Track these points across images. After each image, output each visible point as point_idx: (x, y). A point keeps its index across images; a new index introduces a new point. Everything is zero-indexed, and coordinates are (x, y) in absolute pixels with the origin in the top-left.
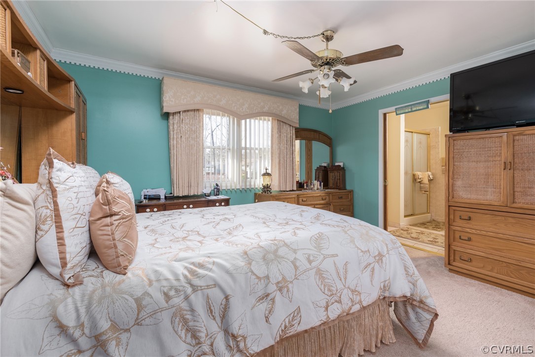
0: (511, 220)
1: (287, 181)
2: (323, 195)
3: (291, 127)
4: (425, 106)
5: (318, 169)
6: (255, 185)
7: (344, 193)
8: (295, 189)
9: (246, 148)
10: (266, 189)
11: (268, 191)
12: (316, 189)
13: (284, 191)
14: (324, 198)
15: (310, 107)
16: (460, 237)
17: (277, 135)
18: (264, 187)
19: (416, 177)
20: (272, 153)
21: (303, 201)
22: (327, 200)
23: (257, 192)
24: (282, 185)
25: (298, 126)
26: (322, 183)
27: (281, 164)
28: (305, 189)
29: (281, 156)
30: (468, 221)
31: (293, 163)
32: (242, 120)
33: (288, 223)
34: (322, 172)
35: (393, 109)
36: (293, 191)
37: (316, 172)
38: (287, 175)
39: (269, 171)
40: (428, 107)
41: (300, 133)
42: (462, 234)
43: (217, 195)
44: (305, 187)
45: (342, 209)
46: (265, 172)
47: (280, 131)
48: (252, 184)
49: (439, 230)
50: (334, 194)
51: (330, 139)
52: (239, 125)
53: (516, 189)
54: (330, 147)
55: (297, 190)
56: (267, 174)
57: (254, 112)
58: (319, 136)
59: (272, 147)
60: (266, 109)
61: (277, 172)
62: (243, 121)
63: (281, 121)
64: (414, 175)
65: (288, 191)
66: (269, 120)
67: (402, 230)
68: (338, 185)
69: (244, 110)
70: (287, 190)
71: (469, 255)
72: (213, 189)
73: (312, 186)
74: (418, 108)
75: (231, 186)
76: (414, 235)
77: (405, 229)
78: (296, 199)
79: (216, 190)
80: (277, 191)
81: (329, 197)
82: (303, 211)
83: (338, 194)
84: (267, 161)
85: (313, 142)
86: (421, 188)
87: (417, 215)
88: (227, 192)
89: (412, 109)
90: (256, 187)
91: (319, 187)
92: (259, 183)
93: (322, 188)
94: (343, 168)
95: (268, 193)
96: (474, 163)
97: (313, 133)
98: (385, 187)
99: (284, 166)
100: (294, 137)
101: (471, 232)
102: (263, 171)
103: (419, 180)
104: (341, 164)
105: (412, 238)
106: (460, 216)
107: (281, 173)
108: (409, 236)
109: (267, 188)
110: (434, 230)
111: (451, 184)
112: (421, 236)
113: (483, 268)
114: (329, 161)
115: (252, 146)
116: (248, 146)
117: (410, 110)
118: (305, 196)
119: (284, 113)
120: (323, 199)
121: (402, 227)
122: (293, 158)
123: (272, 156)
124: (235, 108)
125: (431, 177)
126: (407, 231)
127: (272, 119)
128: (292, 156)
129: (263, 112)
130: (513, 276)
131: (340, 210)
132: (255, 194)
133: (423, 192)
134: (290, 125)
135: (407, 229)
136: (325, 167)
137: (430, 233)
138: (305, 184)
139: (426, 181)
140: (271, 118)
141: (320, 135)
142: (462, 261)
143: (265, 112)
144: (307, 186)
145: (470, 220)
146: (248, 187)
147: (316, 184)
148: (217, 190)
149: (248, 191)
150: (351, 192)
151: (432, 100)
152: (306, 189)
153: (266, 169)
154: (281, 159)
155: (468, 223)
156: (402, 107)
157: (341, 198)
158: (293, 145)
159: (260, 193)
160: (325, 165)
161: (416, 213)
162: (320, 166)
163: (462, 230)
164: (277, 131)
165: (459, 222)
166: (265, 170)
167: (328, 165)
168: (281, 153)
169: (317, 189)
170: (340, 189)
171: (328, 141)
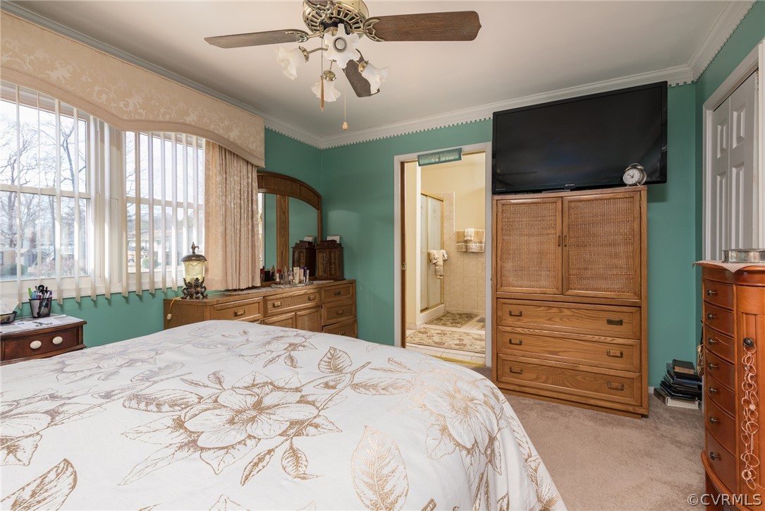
0: (567, 312)
1: (242, 269)
2: (311, 291)
3: (250, 167)
4: (457, 157)
5: (297, 247)
6: (164, 281)
7: (343, 286)
8: (259, 285)
9: (138, 201)
10: (193, 290)
11: (197, 293)
12: (297, 281)
13: (235, 290)
14: (312, 297)
15: (284, 136)
16: (510, 340)
17: (219, 178)
18: (189, 285)
19: (432, 257)
20: (207, 214)
21: (274, 306)
22: (317, 300)
23: (171, 296)
24: (230, 277)
25: (262, 164)
26: (308, 271)
27: (228, 237)
28: (276, 284)
29: (229, 221)
30: (519, 318)
31: (253, 236)
32: (125, 130)
33: (260, 402)
34: (304, 251)
35: (414, 156)
36: (253, 287)
37: (294, 252)
38: (242, 259)
39: (201, 251)
40: (460, 159)
41: (267, 180)
42: (512, 336)
43: (40, 316)
44: (278, 280)
45: (340, 312)
46: (191, 253)
47: (225, 171)
48: (158, 279)
49: (459, 325)
50: (328, 288)
51: (318, 196)
52: (118, 143)
53: (571, 272)
54: (318, 210)
55: (262, 286)
56: (194, 257)
57: (161, 119)
58: (300, 190)
59: (207, 201)
60: (191, 119)
61: (220, 252)
62: (130, 136)
63: (226, 151)
64: (429, 254)
65: (242, 290)
66: (199, 146)
67: (420, 332)
68: (333, 272)
69: (131, 108)
70: (242, 287)
71: (521, 364)
72: (26, 299)
73: (291, 278)
74: (447, 159)
75: (94, 288)
76: (437, 339)
77: (422, 330)
78: (262, 304)
79: (37, 303)
80: (221, 291)
81: (320, 295)
82: (293, 346)
83: (334, 287)
84: (195, 231)
85: (290, 198)
86: (436, 271)
87: (432, 307)
88: (80, 302)
89: (439, 158)
90: (169, 285)
91: (302, 278)
92: (175, 276)
93: (307, 280)
94: (340, 245)
95: (197, 298)
96: (526, 238)
97: (289, 182)
98: (403, 273)
99: (235, 240)
100: (255, 185)
101: (523, 332)
102: (186, 252)
103: (434, 261)
104: (337, 239)
105: (436, 343)
106: (510, 312)
107: (229, 254)
108: (431, 341)
109: (197, 286)
110: (454, 326)
111: (499, 267)
112: (445, 338)
113: (536, 379)
114: (315, 234)
115: (158, 196)
116: (144, 194)
117: (437, 160)
118: (278, 296)
119: (234, 135)
120: (309, 299)
121: (418, 327)
122: (253, 226)
123: (207, 221)
124: (104, 97)
125: (446, 256)
126: (425, 333)
127: (208, 143)
128: (252, 221)
129: (182, 124)
130: (568, 384)
131: (338, 314)
132: (167, 302)
133: (439, 277)
134: (248, 162)
135: (424, 330)
136: (309, 243)
137: (452, 332)
138: (277, 275)
139: (440, 262)
140: (203, 141)
141: (302, 187)
142: (513, 374)
143: (188, 125)
144: (281, 277)
145: (521, 316)
146: (146, 287)
147: (298, 272)
148: (43, 303)
149: (146, 296)
150: (353, 282)
151: (466, 148)
152: (280, 283)
153: (194, 248)
154: (229, 227)
155: (519, 320)
156: (427, 155)
157: (339, 293)
158: (252, 201)
159: (179, 298)
160: (310, 239)
161: (431, 305)
162: (301, 241)
163: (513, 331)
164: (218, 168)
165: (510, 320)
166: (191, 250)
167: (315, 239)
168: (229, 214)
169: (300, 282)
170: (336, 280)
171: (315, 199)
